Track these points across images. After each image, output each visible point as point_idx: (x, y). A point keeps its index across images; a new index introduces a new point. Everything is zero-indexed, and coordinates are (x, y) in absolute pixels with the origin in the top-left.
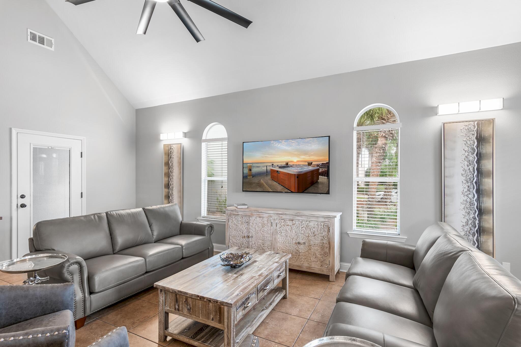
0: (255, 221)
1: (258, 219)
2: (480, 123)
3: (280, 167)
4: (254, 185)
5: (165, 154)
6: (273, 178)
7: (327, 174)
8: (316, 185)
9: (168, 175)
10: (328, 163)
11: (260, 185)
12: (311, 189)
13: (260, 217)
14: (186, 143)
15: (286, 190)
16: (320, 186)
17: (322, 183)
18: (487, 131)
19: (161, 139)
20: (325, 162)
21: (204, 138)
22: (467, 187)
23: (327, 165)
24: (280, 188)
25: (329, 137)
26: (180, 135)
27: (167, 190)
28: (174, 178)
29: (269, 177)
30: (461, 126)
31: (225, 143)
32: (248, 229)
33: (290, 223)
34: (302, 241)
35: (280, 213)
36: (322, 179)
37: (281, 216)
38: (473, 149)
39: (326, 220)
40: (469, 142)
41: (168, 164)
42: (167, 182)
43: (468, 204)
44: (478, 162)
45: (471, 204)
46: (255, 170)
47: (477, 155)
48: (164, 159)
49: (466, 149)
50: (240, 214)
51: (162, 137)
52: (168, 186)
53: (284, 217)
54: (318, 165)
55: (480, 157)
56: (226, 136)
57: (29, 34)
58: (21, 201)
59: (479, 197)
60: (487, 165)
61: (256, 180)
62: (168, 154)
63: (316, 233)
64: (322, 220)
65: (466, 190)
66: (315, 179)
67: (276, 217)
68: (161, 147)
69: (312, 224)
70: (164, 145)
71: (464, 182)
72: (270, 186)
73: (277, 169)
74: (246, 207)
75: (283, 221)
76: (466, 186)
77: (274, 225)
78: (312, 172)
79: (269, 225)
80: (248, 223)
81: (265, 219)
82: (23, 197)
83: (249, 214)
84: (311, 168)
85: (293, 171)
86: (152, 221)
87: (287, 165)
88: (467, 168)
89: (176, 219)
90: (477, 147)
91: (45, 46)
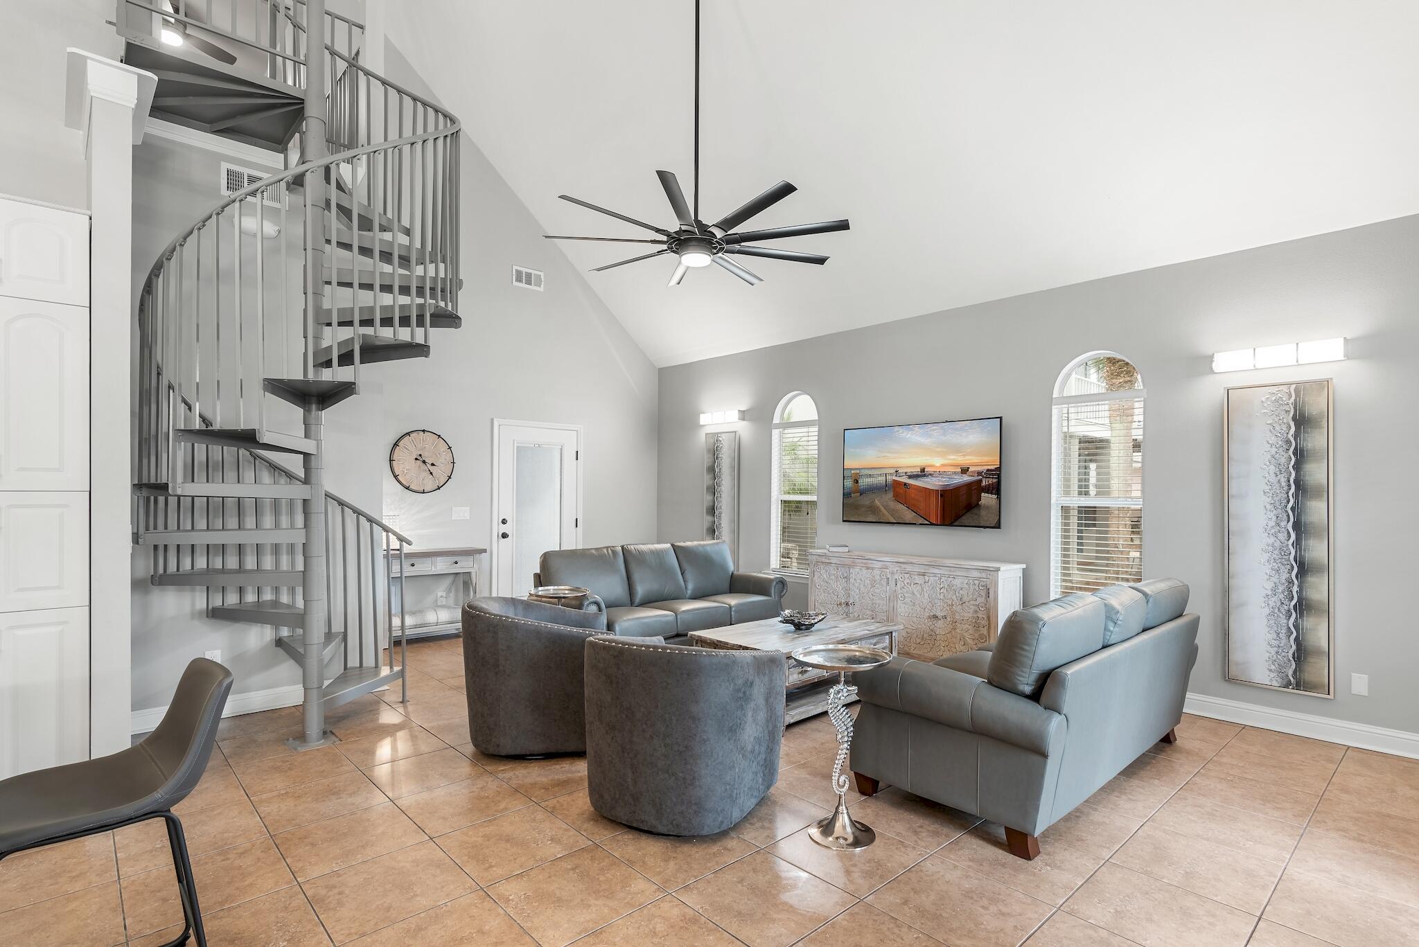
0: (859, 575)
1: (864, 571)
2: (1300, 389)
3: (910, 477)
4: (863, 509)
5: (709, 451)
6: (898, 498)
7: (996, 489)
8: (975, 511)
9: (713, 490)
10: (999, 469)
11: (873, 509)
12: (965, 519)
13: (868, 568)
14: (744, 429)
15: (921, 521)
16: (983, 513)
17: (987, 508)
18: (1315, 405)
19: (702, 423)
20: (993, 467)
21: (776, 420)
22: (1274, 518)
23: (997, 473)
24: (909, 515)
25: (1001, 418)
26: (733, 416)
27: (710, 518)
28: (723, 496)
29: (890, 495)
30: (1263, 394)
31: (814, 430)
32: (847, 591)
33: (919, 580)
34: (939, 614)
35: (901, 560)
36: (987, 499)
37: (903, 566)
38: (1288, 442)
39: (984, 575)
40: (1278, 428)
41: (712, 470)
42: (711, 504)
43: (1276, 552)
44: (1297, 467)
45: (1283, 552)
46: (864, 482)
47: (1295, 453)
48: (707, 461)
49: (1273, 440)
50: (833, 561)
51: (704, 419)
52: (712, 510)
53: (909, 568)
54: (979, 473)
55: (1301, 456)
56: (814, 416)
57: (514, 271)
58: (504, 528)
59: (1298, 540)
60: (1315, 472)
61: (865, 501)
62: (714, 452)
63: (965, 599)
64: (976, 574)
65: (1272, 523)
66: (974, 499)
67: (895, 568)
68: (701, 438)
69: (957, 582)
70: (706, 434)
71: (1269, 507)
72: (892, 512)
73: (904, 480)
74: (846, 549)
75: (907, 576)
76: (1272, 515)
77: (892, 583)
78: (969, 485)
79: (884, 582)
80: (847, 578)
81: (877, 572)
82: (504, 522)
83: (848, 561)
84: (966, 478)
85: (933, 483)
86: (685, 565)
87: (923, 473)
88: (1273, 479)
89: (723, 567)
90: (1296, 436)
91: (532, 287)
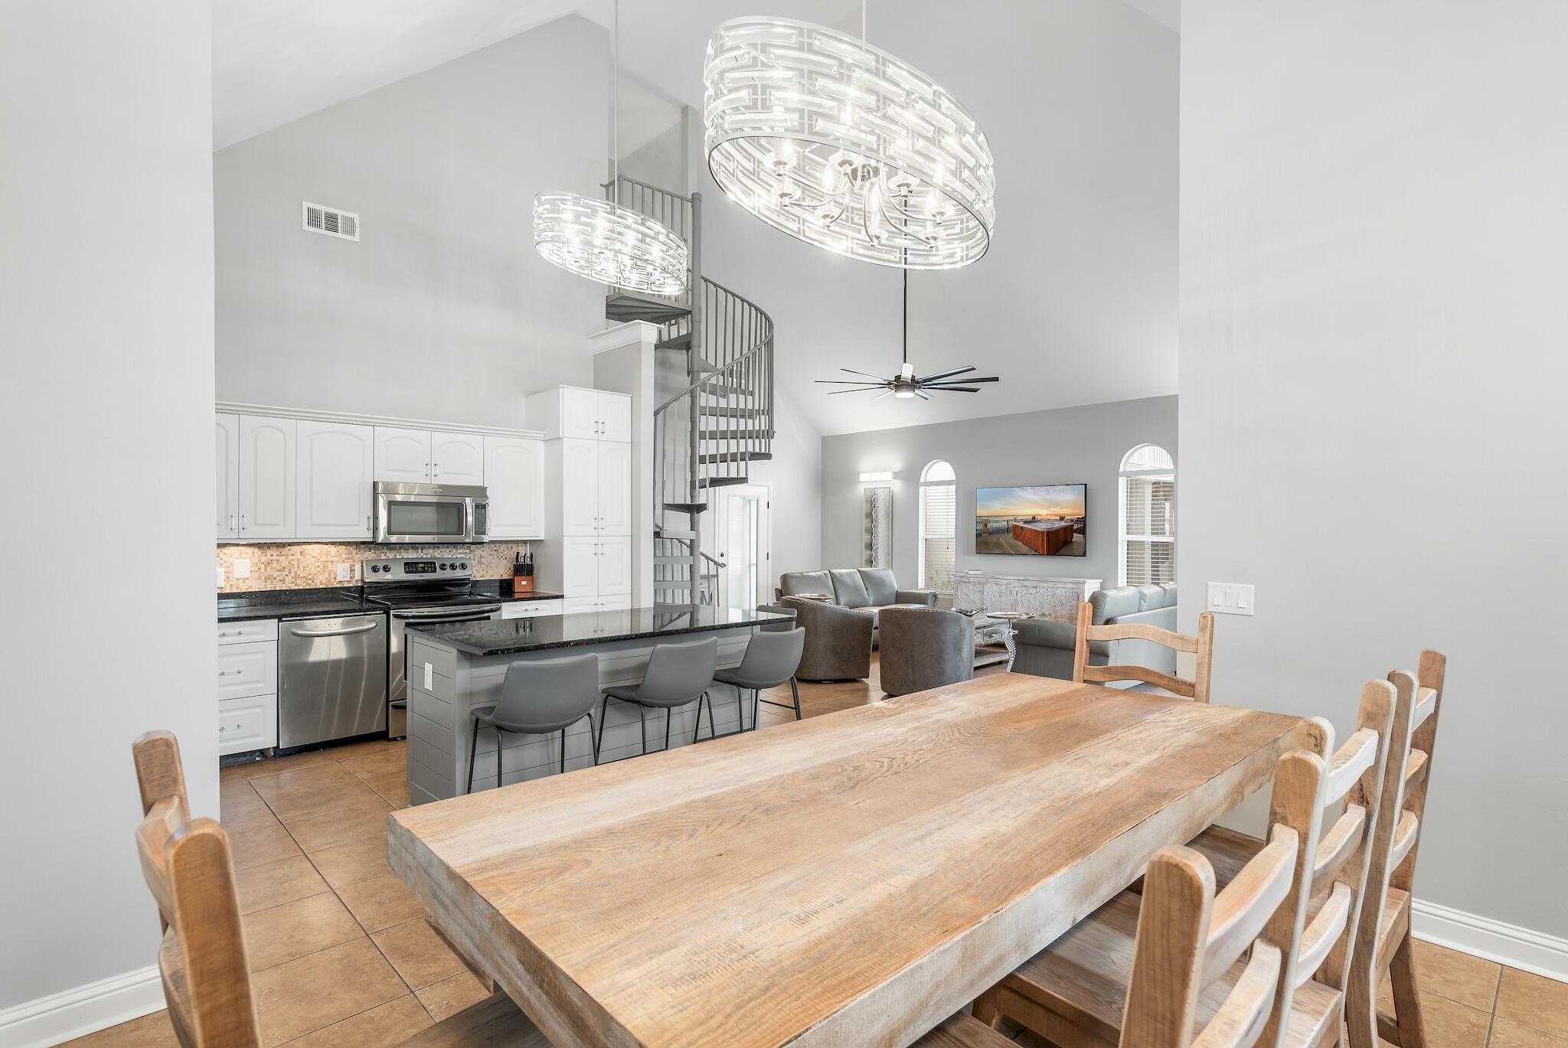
0: (991, 590)
1: (995, 586)
3: (1025, 522)
4: (991, 545)
5: (867, 501)
6: (1016, 537)
7: (1082, 531)
8: (1069, 545)
9: (871, 531)
10: (1085, 518)
11: (998, 545)
12: (1063, 551)
13: (997, 584)
14: (897, 487)
15: (1033, 552)
16: (1075, 547)
17: (1078, 543)
19: (861, 480)
20: (1080, 517)
21: (922, 480)
23: (1083, 520)
24: (1025, 549)
25: (1086, 485)
26: (888, 476)
27: (869, 552)
28: (879, 535)
29: (1011, 535)
31: (953, 488)
32: (982, 601)
33: (1033, 591)
34: (1047, 613)
35: (1021, 578)
36: (1077, 537)
37: (1022, 582)
39: (1075, 586)
41: (869, 516)
42: (869, 541)
46: (991, 526)
48: (865, 509)
50: (972, 581)
51: (863, 477)
52: (870, 546)
53: (1026, 583)
54: (1072, 521)
56: (953, 477)
61: (993, 539)
62: (872, 502)
63: (1063, 602)
64: (1071, 586)
66: (1069, 537)
67: (1016, 584)
68: (861, 491)
69: (1058, 591)
70: (865, 489)
72: (1012, 547)
73: (1021, 524)
74: (980, 572)
75: (1024, 588)
77: (1014, 594)
78: (1065, 528)
79: (1008, 594)
80: (982, 592)
81: (1004, 587)
82: (722, 555)
83: (983, 580)
84: (1063, 524)
85: (1041, 527)
86: (867, 584)
87: (1034, 520)
89: (892, 587)
